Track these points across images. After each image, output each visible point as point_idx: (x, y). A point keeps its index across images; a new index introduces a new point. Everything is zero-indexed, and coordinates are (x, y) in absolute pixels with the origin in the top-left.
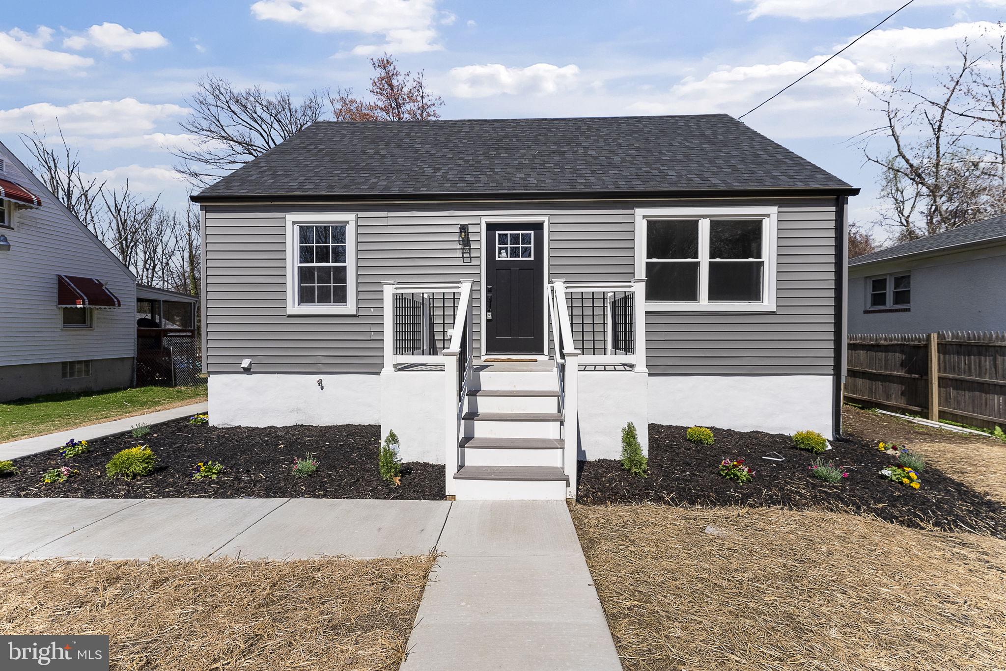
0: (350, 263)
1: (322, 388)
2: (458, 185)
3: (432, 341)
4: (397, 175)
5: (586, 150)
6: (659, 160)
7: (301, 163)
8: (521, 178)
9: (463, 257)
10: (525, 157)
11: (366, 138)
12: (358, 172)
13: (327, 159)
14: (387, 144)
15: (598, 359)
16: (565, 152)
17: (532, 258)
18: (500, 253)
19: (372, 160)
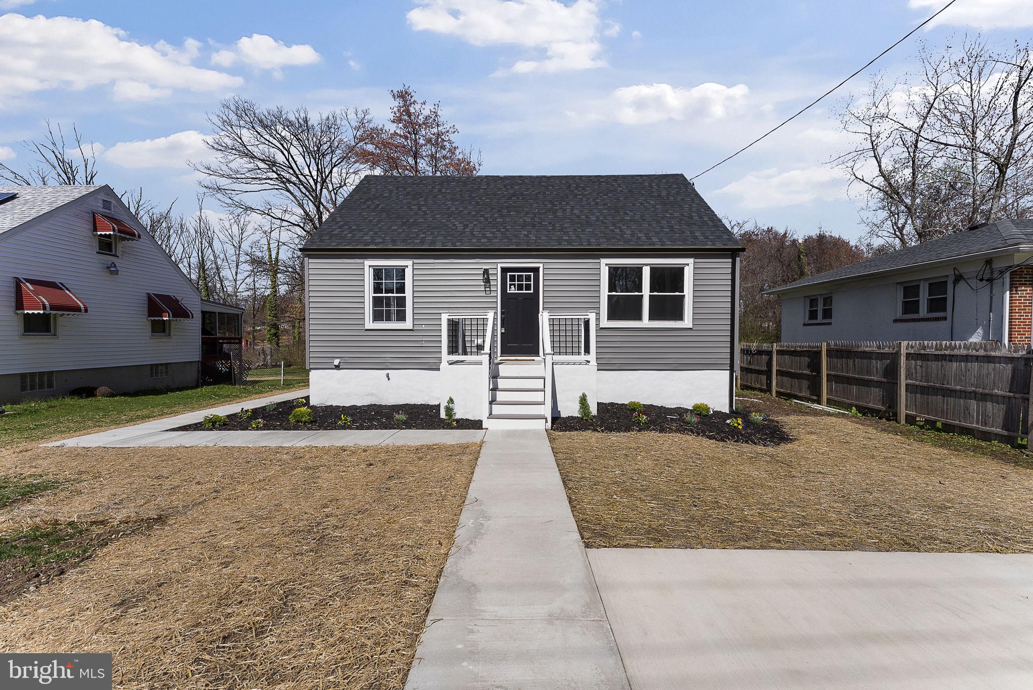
0: (408, 294)
1: (389, 379)
2: (482, 241)
3: (464, 347)
4: (439, 230)
5: (572, 209)
6: (622, 220)
7: (366, 219)
8: (525, 235)
9: (485, 291)
10: (528, 216)
11: (408, 194)
12: (409, 228)
13: (384, 215)
14: (426, 200)
15: (575, 358)
16: (557, 210)
17: (532, 291)
18: (510, 288)
19: (418, 216)
